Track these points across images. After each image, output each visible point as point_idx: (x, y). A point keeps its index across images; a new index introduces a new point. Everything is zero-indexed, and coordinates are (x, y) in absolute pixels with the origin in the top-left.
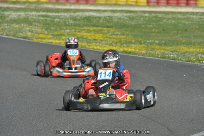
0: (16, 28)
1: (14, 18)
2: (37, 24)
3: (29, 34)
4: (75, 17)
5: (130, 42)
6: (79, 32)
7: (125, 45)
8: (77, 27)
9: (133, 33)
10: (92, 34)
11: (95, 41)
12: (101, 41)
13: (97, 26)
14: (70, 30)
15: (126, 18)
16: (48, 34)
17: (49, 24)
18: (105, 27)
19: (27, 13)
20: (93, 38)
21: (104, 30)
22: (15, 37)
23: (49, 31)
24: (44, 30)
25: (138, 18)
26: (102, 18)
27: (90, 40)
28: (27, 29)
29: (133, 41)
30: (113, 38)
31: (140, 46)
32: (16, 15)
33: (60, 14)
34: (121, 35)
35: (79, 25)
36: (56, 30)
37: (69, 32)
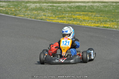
0: (35, 14)
1: (33, 7)
2: (48, 11)
3: (44, 17)
4: (70, 6)
5: (106, 21)
6: (74, 15)
7: (103, 23)
8: (72, 13)
9: (107, 16)
10: (82, 16)
11: (85, 21)
12: (88, 20)
13: (84, 12)
14: (68, 14)
15: (102, 6)
16: (55, 17)
17: (55, 11)
18: (89, 12)
19: (40, 4)
20: (83, 19)
21: (89, 14)
22: (35, 19)
23: (55, 15)
24: (52, 14)
25: (109, 6)
26: (87, 6)
27: (81, 20)
28: (42, 14)
29: (108, 20)
30: (96, 19)
31: (113, 23)
32: (34, 5)
33: (61, 5)
34: (100, 17)
35: (73, 11)
36: (60, 14)
37: (68, 16)
